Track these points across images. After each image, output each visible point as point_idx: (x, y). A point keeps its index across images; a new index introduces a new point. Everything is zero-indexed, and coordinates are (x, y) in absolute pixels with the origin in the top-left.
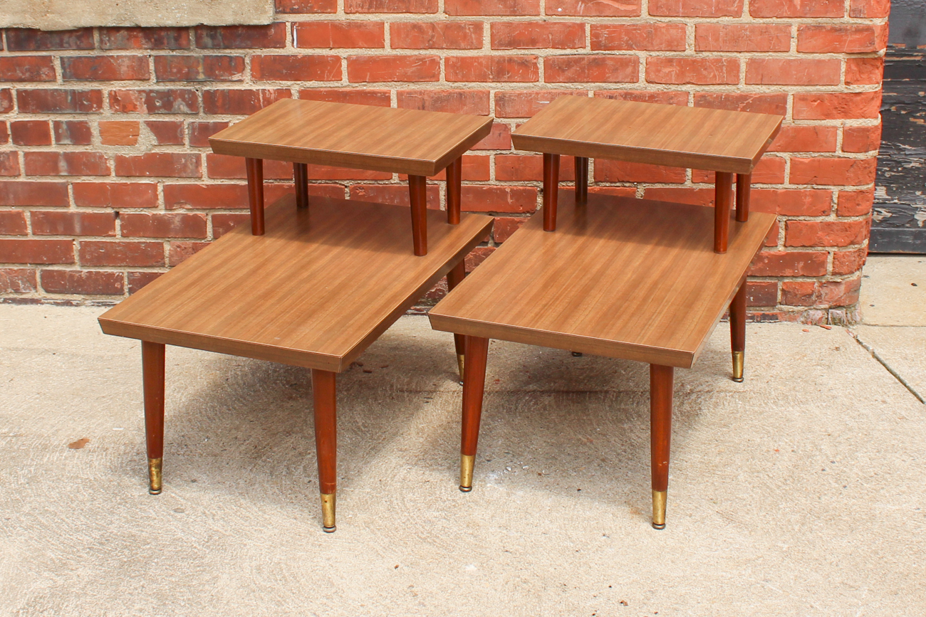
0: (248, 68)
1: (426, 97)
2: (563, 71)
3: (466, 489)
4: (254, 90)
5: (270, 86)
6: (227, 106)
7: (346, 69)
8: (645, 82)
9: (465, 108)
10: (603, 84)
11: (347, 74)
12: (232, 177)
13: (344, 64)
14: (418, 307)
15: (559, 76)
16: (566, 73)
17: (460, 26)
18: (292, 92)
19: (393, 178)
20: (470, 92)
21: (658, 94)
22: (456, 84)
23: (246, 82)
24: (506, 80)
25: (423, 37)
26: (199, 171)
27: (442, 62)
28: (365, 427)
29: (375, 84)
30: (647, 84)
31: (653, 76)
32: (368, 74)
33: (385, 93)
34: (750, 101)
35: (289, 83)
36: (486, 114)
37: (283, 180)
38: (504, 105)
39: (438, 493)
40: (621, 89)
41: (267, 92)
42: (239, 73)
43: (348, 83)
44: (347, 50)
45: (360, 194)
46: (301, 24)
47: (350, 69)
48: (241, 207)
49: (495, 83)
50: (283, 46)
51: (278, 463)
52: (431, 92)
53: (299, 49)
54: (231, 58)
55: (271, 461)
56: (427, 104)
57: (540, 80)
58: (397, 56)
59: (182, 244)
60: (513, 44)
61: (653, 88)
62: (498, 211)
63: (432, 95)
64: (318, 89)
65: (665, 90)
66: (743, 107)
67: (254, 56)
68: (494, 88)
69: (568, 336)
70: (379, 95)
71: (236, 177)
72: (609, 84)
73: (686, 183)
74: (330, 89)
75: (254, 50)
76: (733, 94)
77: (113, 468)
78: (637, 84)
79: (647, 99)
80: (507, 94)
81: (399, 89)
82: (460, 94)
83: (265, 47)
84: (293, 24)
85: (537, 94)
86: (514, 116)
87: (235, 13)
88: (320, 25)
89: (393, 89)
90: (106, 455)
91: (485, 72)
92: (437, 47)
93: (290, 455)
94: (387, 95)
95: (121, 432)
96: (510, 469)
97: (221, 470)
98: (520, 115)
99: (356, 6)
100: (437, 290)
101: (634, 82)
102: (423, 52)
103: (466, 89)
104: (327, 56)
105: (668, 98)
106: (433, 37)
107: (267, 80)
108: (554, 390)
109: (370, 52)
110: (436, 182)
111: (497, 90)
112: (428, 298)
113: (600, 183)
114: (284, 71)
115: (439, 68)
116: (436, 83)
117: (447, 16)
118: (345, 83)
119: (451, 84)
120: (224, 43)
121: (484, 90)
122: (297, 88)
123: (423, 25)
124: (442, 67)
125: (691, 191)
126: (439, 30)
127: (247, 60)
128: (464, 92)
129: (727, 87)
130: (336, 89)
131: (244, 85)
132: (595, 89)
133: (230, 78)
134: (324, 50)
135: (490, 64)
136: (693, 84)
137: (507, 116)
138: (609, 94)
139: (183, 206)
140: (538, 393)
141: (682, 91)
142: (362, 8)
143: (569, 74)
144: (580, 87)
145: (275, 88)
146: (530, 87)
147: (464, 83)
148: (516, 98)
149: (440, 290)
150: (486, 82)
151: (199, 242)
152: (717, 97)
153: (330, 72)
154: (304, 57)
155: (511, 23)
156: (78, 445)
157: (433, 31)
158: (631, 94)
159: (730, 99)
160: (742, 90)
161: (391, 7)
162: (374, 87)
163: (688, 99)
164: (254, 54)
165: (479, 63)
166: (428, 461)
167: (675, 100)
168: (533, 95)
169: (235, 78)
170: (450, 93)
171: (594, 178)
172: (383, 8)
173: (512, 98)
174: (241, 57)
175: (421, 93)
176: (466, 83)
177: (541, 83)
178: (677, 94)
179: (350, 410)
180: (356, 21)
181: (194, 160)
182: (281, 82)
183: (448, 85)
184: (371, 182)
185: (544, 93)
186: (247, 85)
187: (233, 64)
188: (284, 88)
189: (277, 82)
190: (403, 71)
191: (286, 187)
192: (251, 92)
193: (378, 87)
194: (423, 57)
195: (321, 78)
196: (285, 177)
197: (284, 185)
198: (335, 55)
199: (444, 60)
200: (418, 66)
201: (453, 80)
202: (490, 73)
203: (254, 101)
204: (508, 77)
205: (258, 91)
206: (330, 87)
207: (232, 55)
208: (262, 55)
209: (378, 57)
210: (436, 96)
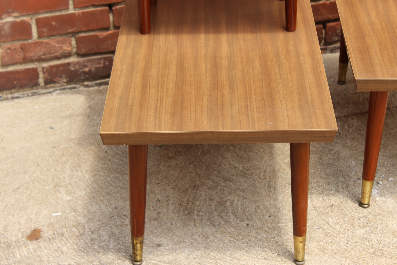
3: (366, 206)
28: (248, 170)
39: (347, 212)
51: (210, 215)
55: (203, 214)
59: (12, 46)
77: (82, 249)
90: (67, 240)
93: (213, 206)
95: (60, 215)
96: (381, 183)
97: (172, 231)
108: (352, 113)
139: (11, 15)
140: (343, 118)
151: (26, 42)
156: (35, 235)
166: (317, 188)
179: (224, 158)
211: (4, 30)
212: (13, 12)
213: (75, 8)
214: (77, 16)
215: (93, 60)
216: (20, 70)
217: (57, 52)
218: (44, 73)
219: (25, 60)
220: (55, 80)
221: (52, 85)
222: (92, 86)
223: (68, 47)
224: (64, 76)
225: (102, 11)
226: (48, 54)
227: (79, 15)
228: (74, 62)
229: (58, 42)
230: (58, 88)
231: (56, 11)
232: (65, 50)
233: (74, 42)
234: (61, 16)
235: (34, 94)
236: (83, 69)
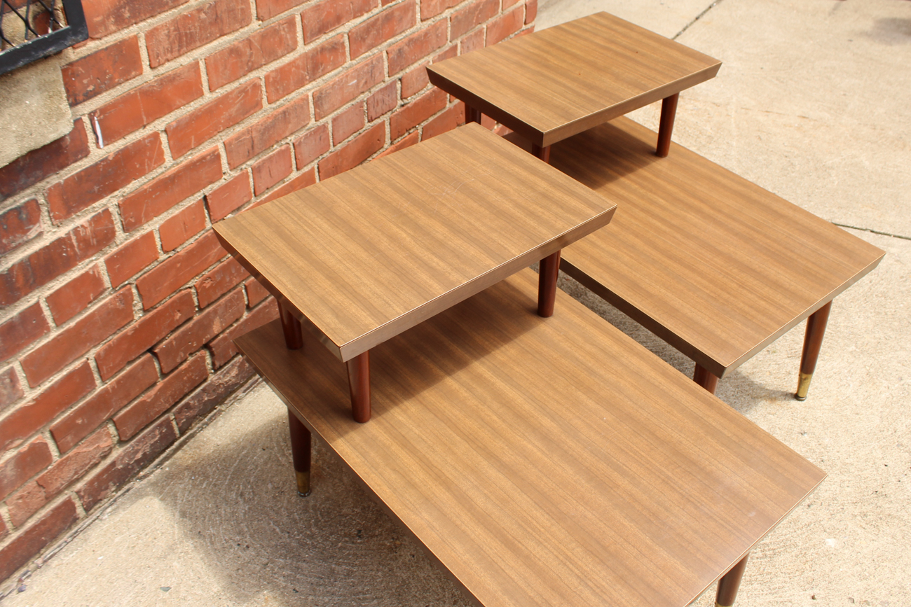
0: (44, 210)
1: (254, 134)
2: (364, 40)
4: (63, 236)
5: (82, 219)
6: (31, 281)
7: (167, 145)
8: (421, 22)
9: (290, 126)
10: (392, 39)
11: (169, 151)
13: (164, 139)
15: (361, 47)
17: (275, 30)
18: (110, 210)
20: (291, 106)
21: (430, 30)
22: (278, 103)
23: (47, 233)
24: (320, 74)
25: (242, 62)
26: (18, 390)
27: (263, 83)
29: (201, 147)
30: (423, 23)
31: (426, 14)
32: (193, 137)
33: (213, 152)
35: (104, 201)
36: (307, 123)
38: (322, 104)
40: (405, 38)
41: (80, 229)
42: (34, 224)
43: (174, 162)
44: (163, 119)
45: (207, 286)
46: (103, 110)
47: (171, 142)
49: (311, 84)
50: (86, 153)
52: (257, 124)
53: (106, 148)
54: (18, 210)
56: (256, 142)
57: (347, 59)
58: (219, 98)
59: (24, 491)
60: (322, 29)
61: (426, 26)
63: (259, 127)
64: (139, 189)
65: (433, 24)
67: (50, 189)
70: (208, 157)
71: (67, 363)
72: (397, 37)
74: (155, 181)
75: (48, 180)
78: (415, 27)
80: (323, 90)
81: (225, 139)
82: (284, 112)
83: (62, 167)
84: (91, 116)
85: (346, 76)
86: (330, 111)
87: (20, 137)
88: (127, 99)
89: (220, 143)
91: (302, 74)
92: (256, 66)
94: (216, 153)
98: (336, 107)
99: (165, 53)
101: (413, 26)
102: (242, 81)
103: (287, 104)
104: (144, 139)
106: (251, 55)
107: (75, 213)
109: (188, 109)
111: (313, 91)
113: (394, 141)
114: (96, 188)
115: (261, 91)
116: (261, 111)
117: (260, 22)
118: (168, 164)
119: (274, 105)
121: (303, 96)
122: (115, 202)
123: (240, 45)
124: (264, 89)
126: (256, 44)
127: (41, 200)
128: (287, 108)
130: (161, 177)
131: (44, 237)
132: (387, 49)
133: (25, 238)
134: (137, 133)
135: (305, 62)
137: (324, 114)
139: (10, 446)
142: (172, 52)
143: (369, 41)
144: (376, 51)
145: (89, 217)
146: (340, 72)
147: (285, 98)
148: (331, 91)
150: (304, 85)
151: (44, 472)
153: (150, 159)
154: (116, 154)
155: (319, 5)
157: (251, 49)
158: (413, 39)
161: (203, 36)
162: (201, 150)
163: (447, 24)
164: (49, 186)
165: (296, 67)
168: (343, 80)
169: (32, 234)
170: (276, 116)
172: (195, 42)
173: (328, 92)
174: (32, 200)
175: (248, 132)
176: (287, 97)
177: (348, 62)
178: (440, 24)
180: (167, 74)
181: (8, 381)
182: (94, 205)
183: (271, 108)
184: (214, 266)
185: (352, 73)
186: (50, 233)
187: (24, 216)
188: (100, 211)
189: (89, 208)
190: (227, 114)
191: (130, 334)
192: (60, 241)
193: (205, 149)
194: (244, 86)
195: (142, 173)
196: (126, 322)
197: (127, 332)
198: (151, 132)
199: (263, 80)
200: (241, 99)
201: (276, 99)
202: (306, 73)
203: (66, 252)
204: (322, 70)
205: (68, 234)
206: (153, 178)
207: (18, 204)
208: (62, 181)
209: (200, 110)
210: (263, 127)
211: (6, 477)
212: (12, 442)
213: (103, 380)
214: (111, 391)
215: (144, 437)
216: (44, 516)
217: (94, 458)
218: (81, 497)
219: (49, 498)
220: (99, 498)
221: (97, 506)
222: (152, 473)
223: (105, 441)
224: (111, 484)
225: (143, 364)
226: (81, 469)
227: (113, 388)
228: (119, 456)
229: (92, 443)
230: (106, 505)
231: (78, 401)
232: (104, 448)
233: (111, 429)
234: (88, 404)
235: (74, 536)
236: (134, 458)
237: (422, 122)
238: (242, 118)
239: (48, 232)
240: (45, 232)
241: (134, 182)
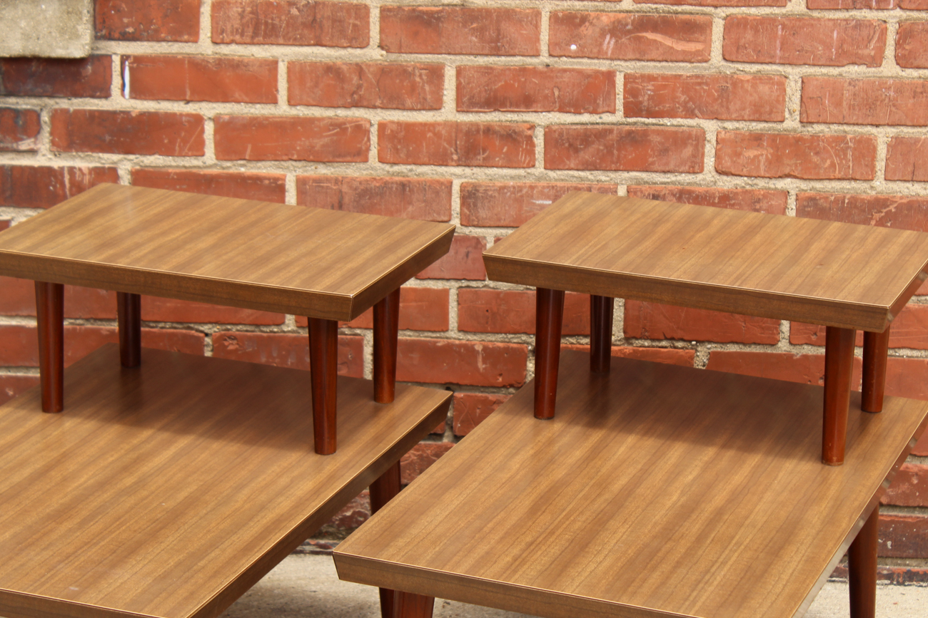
0: (46, 130)
1: (345, 188)
2: (577, 151)
4: (56, 167)
5: (83, 162)
6: (8, 193)
7: (212, 137)
8: (714, 173)
9: (410, 208)
10: (644, 175)
11: (212, 145)
12: (14, 313)
13: (209, 128)
14: (322, 542)
15: (568, 159)
16: (581, 154)
17: (405, 71)
18: (121, 172)
19: (287, 322)
20: (418, 183)
21: (736, 194)
22: (396, 168)
24: (481, 163)
25: (343, 88)
27: (374, 131)
29: (260, 164)
30: (717, 177)
31: (727, 163)
32: (250, 147)
33: (276, 179)
34: (892, 208)
35: (115, 157)
36: (446, 219)
37: (101, 320)
38: (475, 205)
40: (673, 183)
41: (78, 173)
42: (29, 137)
43: (216, 162)
44: (215, 105)
45: (231, 347)
46: (138, 60)
47: (218, 137)
48: (27, 364)
49: (461, 168)
50: (106, 94)
52: (353, 179)
53: (133, 101)
54: (17, 113)
56: (346, 200)
57: (537, 164)
58: (299, 118)
60: (493, 102)
61: (727, 184)
62: (461, 382)
63: (355, 184)
64: (163, 170)
65: (748, 187)
66: (881, 219)
67: (56, 110)
68: (459, 176)
69: (567, 597)
70: (267, 182)
71: (20, 313)
72: (654, 175)
73: (780, 344)
74: (184, 170)
75: (58, 100)
76: (864, 196)
78: (700, 177)
79: (716, 201)
80: (480, 186)
81: (300, 172)
82: (403, 186)
83: (77, 95)
84: (124, 59)
85: (532, 188)
86: (492, 224)
87: (27, 37)
88: (169, 61)
89: (291, 174)
91: (445, 149)
92: (365, 104)
94: (280, 182)
98: (502, 223)
99: (232, 32)
100: (354, 513)
101: (694, 173)
102: (342, 113)
103: (412, 176)
104: (181, 115)
105: (753, 201)
106: (359, 87)
107: (77, 151)
109: (252, 110)
110: (358, 331)
111: (464, 180)
112: (339, 526)
113: (633, 341)
114: (108, 138)
115: (369, 140)
116: (362, 165)
117: (384, 52)
118: (208, 160)
119: (387, 167)
120: (6, 87)
121: (442, 179)
122: (129, 166)
123: (345, 68)
124: (374, 139)
125: (788, 357)
126: (370, 76)
127: (45, 117)
128: (409, 182)
129: (854, 184)
130: (194, 170)
131: (38, 157)
132: (629, 183)
133: (15, 145)
134: (176, 104)
135: (453, 135)
136: (795, 177)
137: (481, 223)
138: (652, 192)
141: (776, 189)
142: (242, 35)
143: (586, 155)
144: (604, 178)
145: (92, 166)
146: (519, 177)
147: (408, 167)
148: (496, 194)
149: (360, 514)
150: (446, 165)
152: (836, 200)
153: (185, 141)
154: (142, 114)
155: (491, 68)
157: (360, 78)
158: (690, 192)
159: (859, 204)
160: (879, 189)
161: (290, 35)
162: (259, 168)
163: (786, 203)
164: (57, 107)
165: (435, 134)
167: (764, 205)
168: (525, 191)
169: (24, 145)
170: (386, 183)
171: (625, 332)
172: (277, 36)
173: (490, 193)
174: (34, 111)
175: (337, 181)
176: (413, 167)
177: (539, 169)
178: (768, 194)
180: (231, 57)
182: (101, 155)
183: (383, 170)
184: (249, 328)
185: (544, 187)
186: (44, 158)
187: (21, 123)
188: (107, 166)
189: (95, 155)
190: (307, 143)
191: (105, 333)
192: (49, 171)
193: (266, 169)
194: (341, 120)
195: (168, 152)
196: (104, 316)
197: (102, 329)
198: (194, 112)
199: (376, 126)
200: (333, 135)
201: (392, 160)
202: (453, 150)
203: (55, 187)
204: (484, 159)
205: (62, 169)
206: (185, 167)
207: (19, 107)
208: (71, 109)
209: (267, 118)
210: (362, 187)
237: (710, 342)
238: (331, 159)
239: (44, 155)
240: (40, 154)
241: (157, 156)
